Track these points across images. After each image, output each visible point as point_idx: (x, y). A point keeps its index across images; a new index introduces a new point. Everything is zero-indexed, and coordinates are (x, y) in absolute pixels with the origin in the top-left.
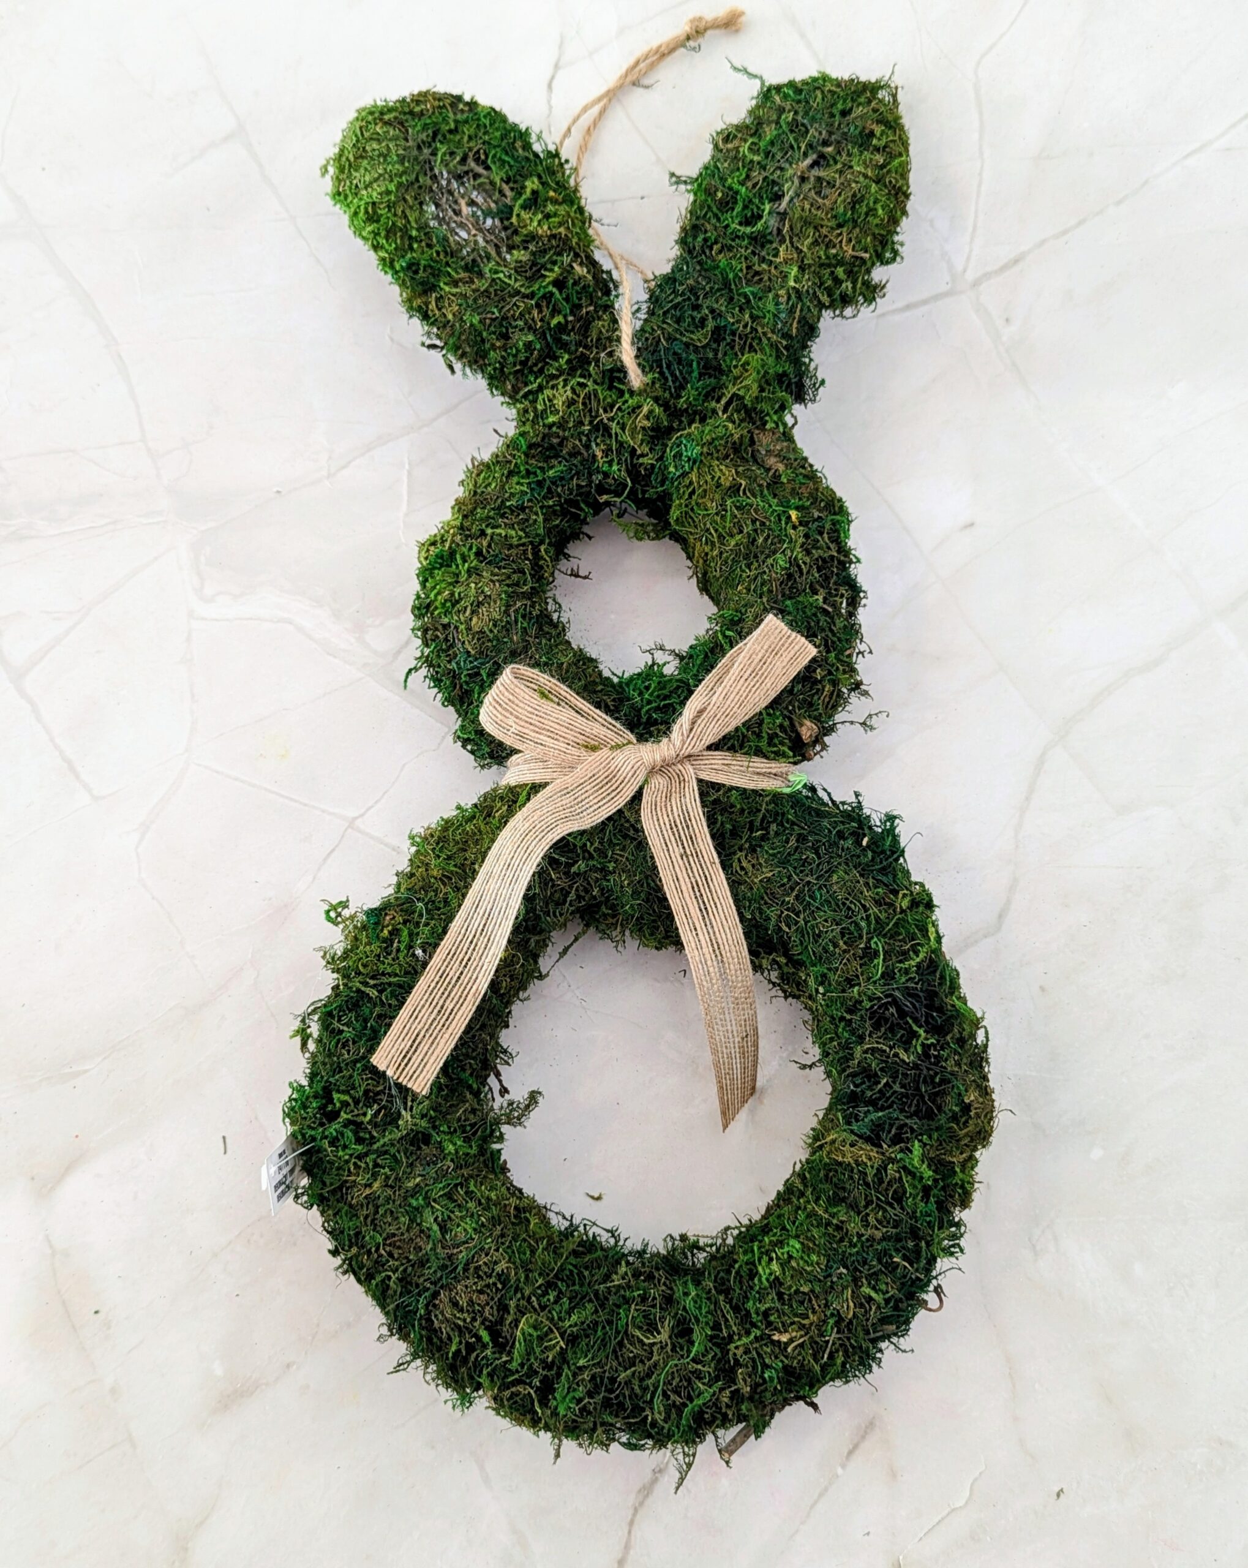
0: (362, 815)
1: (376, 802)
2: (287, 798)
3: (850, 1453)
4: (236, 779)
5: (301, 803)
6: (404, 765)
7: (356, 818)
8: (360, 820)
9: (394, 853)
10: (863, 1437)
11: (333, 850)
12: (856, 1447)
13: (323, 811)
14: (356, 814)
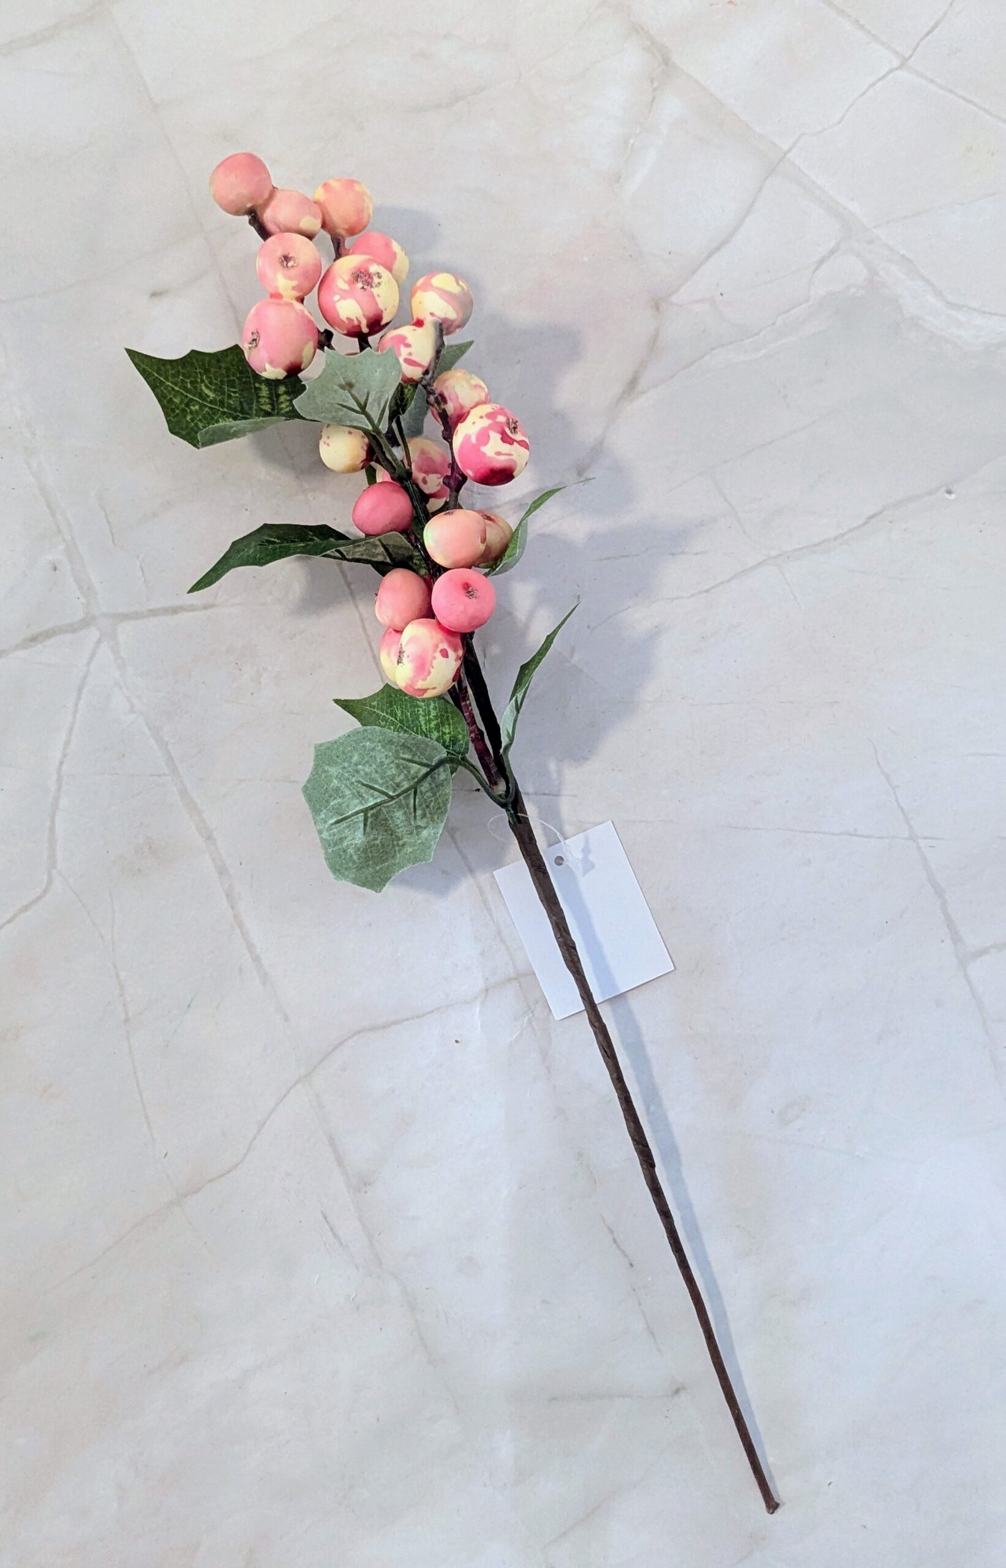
1: (874, 84)
6: (839, 123)
9: (861, 22)
14: (897, 73)
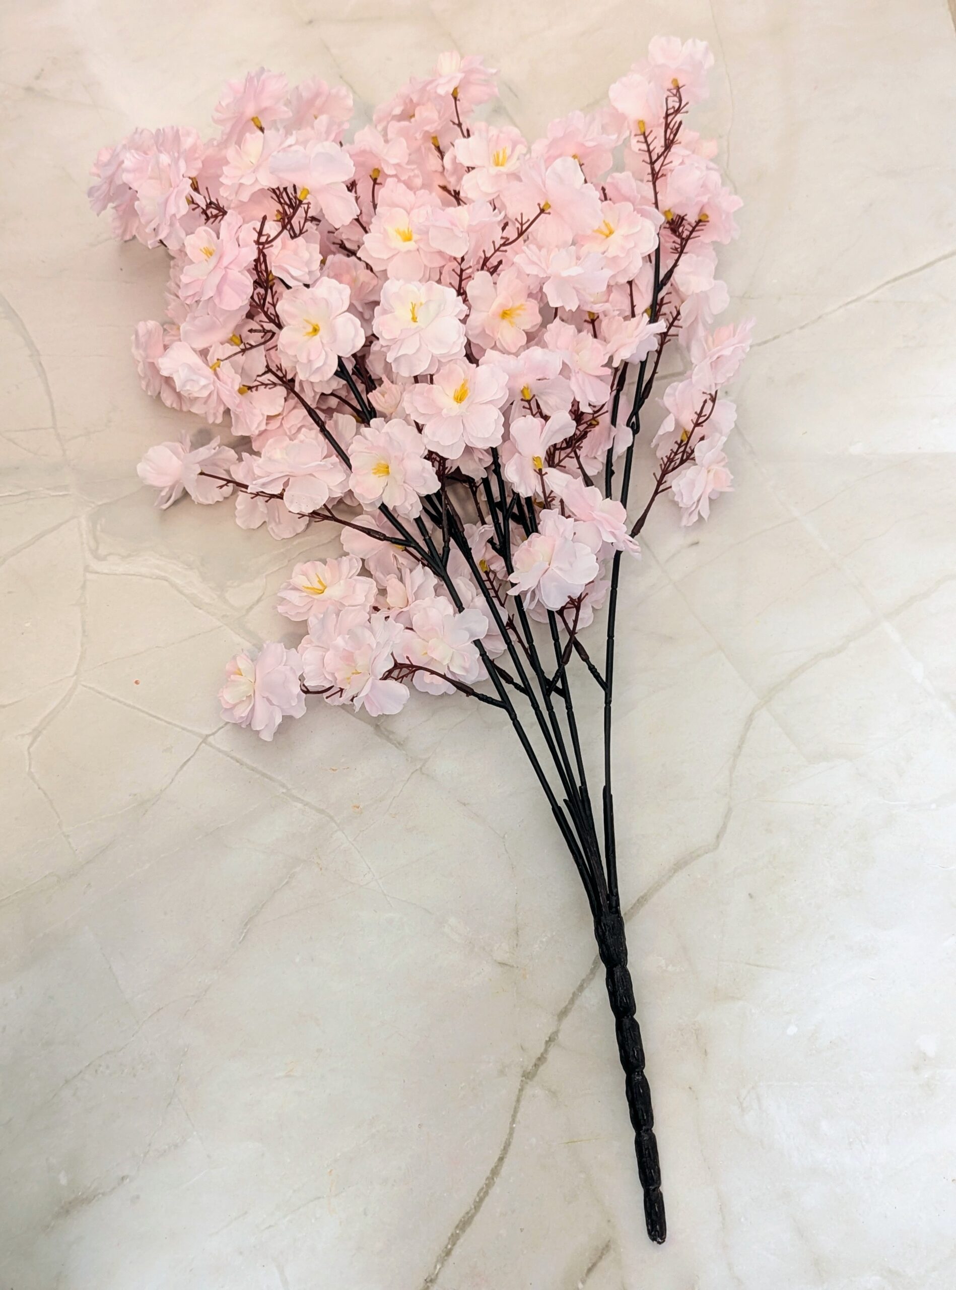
0: (213, 734)
2: (155, 717)
3: (590, 1270)
4: (114, 699)
5: (166, 722)
7: (210, 735)
8: (212, 737)
10: (600, 1257)
11: (189, 760)
12: (594, 1265)
13: (183, 729)
